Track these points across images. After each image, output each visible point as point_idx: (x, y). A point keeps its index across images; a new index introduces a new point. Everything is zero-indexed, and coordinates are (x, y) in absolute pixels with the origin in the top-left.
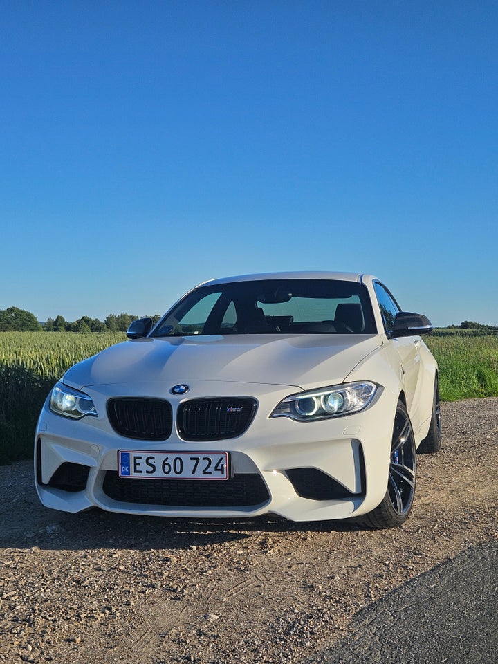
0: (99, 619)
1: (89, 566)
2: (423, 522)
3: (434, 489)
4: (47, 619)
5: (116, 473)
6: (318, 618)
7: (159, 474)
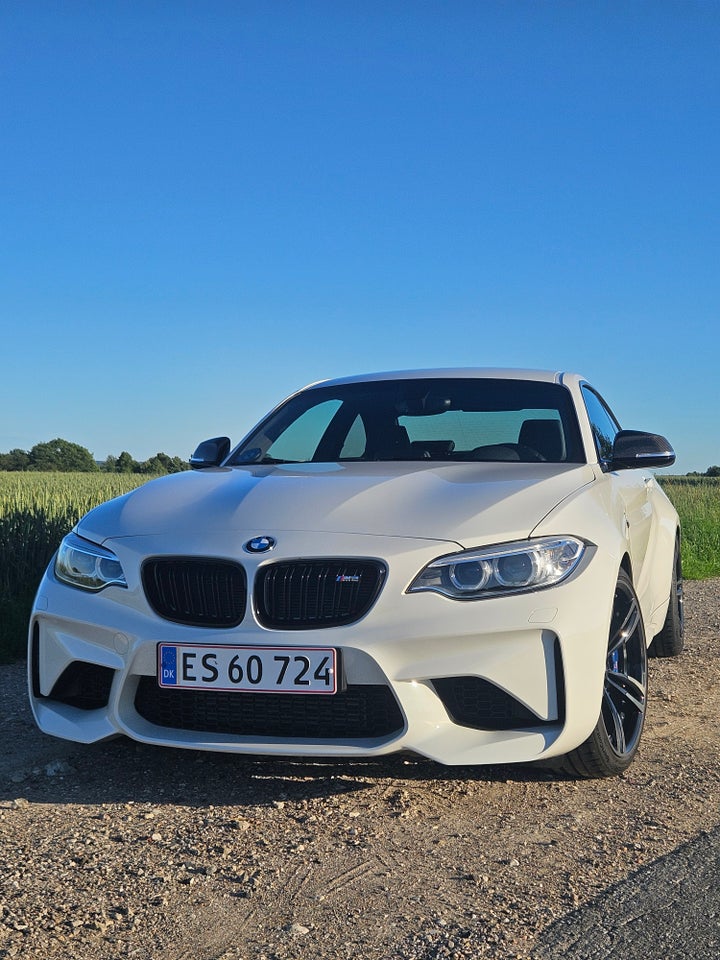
0: (104, 930)
1: (104, 832)
2: (657, 767)
3: (674, 714)
4: (15, 929)
5: (153, 680)
6: (480, 937)
7: (223, 683)
